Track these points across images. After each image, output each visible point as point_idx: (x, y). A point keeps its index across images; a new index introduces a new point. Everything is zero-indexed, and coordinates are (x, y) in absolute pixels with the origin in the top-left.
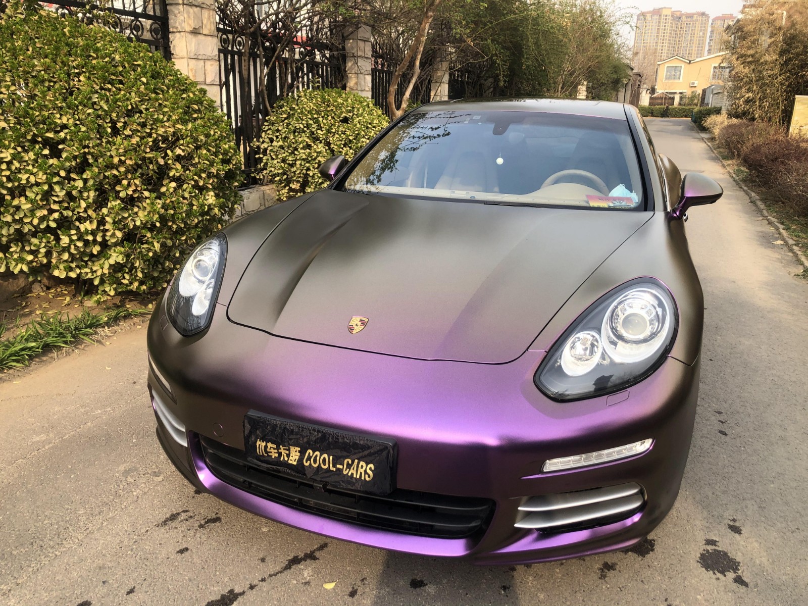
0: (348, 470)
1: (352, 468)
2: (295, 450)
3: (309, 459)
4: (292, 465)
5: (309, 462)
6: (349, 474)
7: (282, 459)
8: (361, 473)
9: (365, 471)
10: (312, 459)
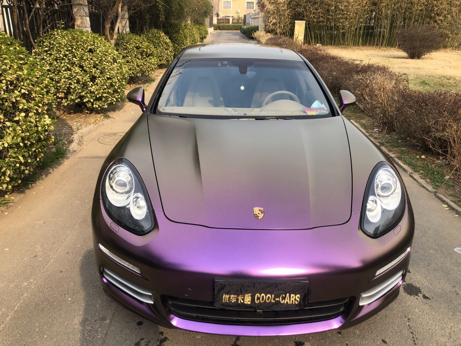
0: (284, 300)
1: (286, 298)
2: (248, 296)
3: (258, 298)
4: (247, 304)
5: (259, 301)
6: (285, 302)
7: (239, 302)
8: (292, 301)
9: (295, 299)
10: (261, 299)
